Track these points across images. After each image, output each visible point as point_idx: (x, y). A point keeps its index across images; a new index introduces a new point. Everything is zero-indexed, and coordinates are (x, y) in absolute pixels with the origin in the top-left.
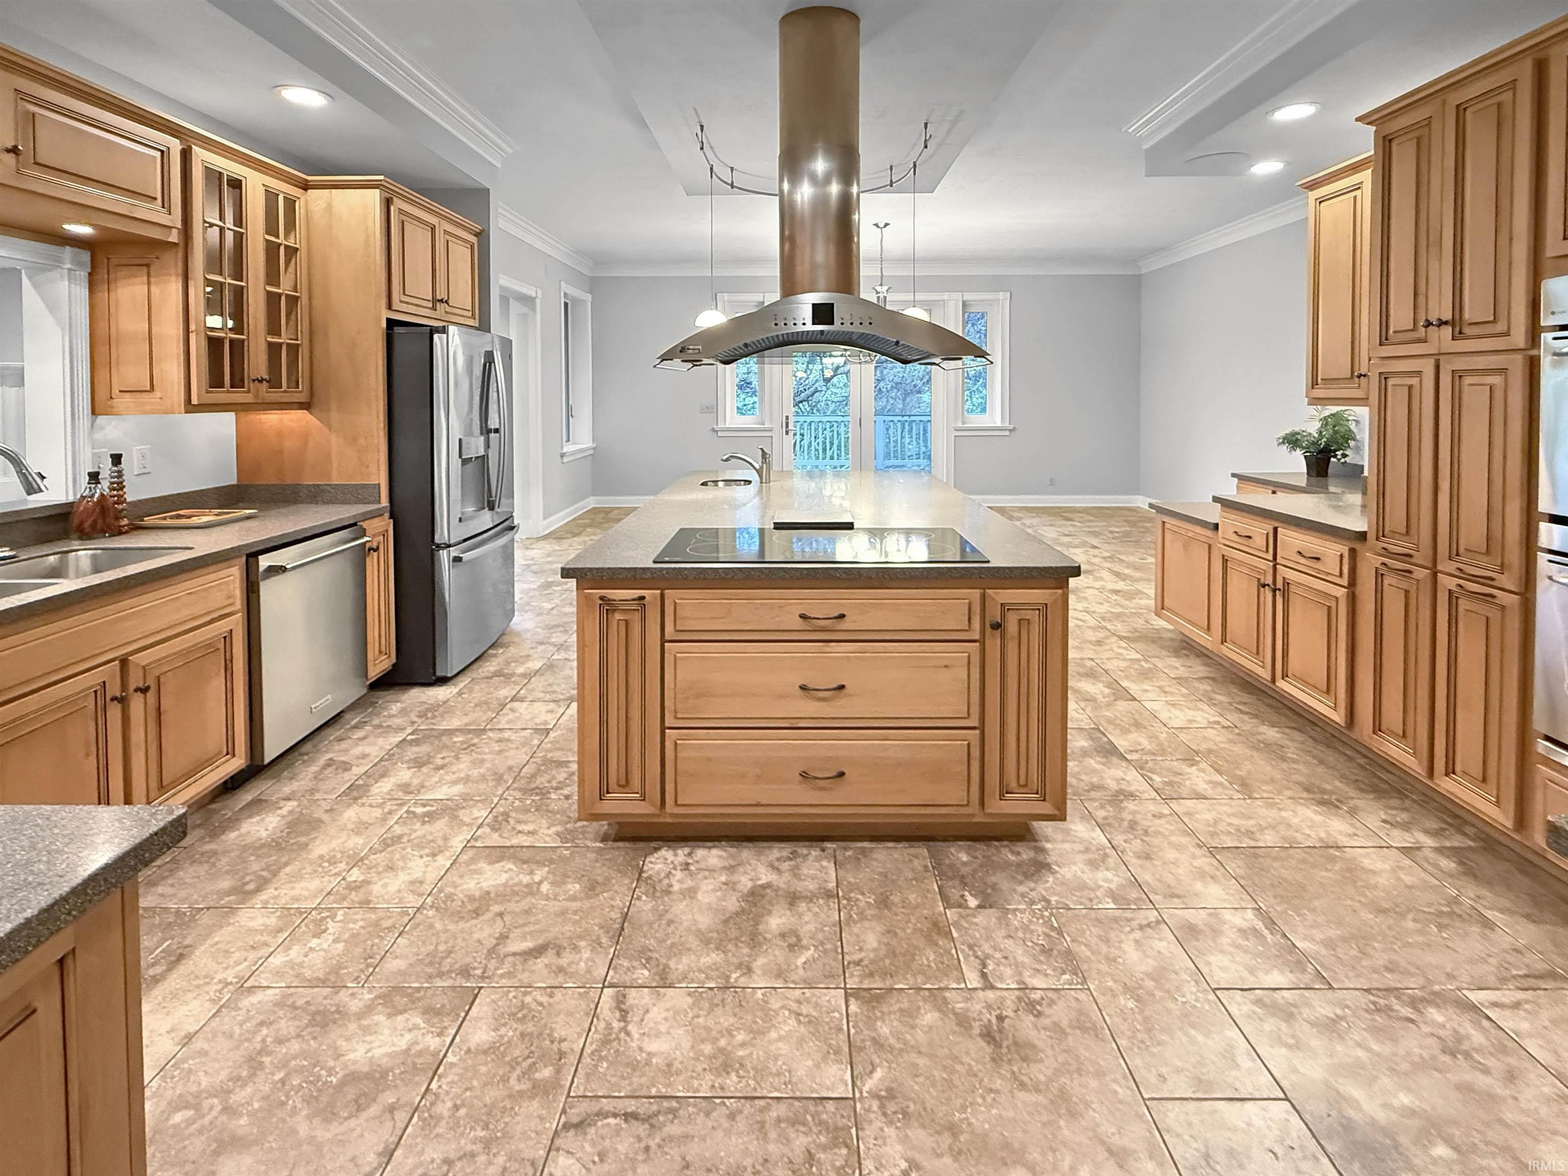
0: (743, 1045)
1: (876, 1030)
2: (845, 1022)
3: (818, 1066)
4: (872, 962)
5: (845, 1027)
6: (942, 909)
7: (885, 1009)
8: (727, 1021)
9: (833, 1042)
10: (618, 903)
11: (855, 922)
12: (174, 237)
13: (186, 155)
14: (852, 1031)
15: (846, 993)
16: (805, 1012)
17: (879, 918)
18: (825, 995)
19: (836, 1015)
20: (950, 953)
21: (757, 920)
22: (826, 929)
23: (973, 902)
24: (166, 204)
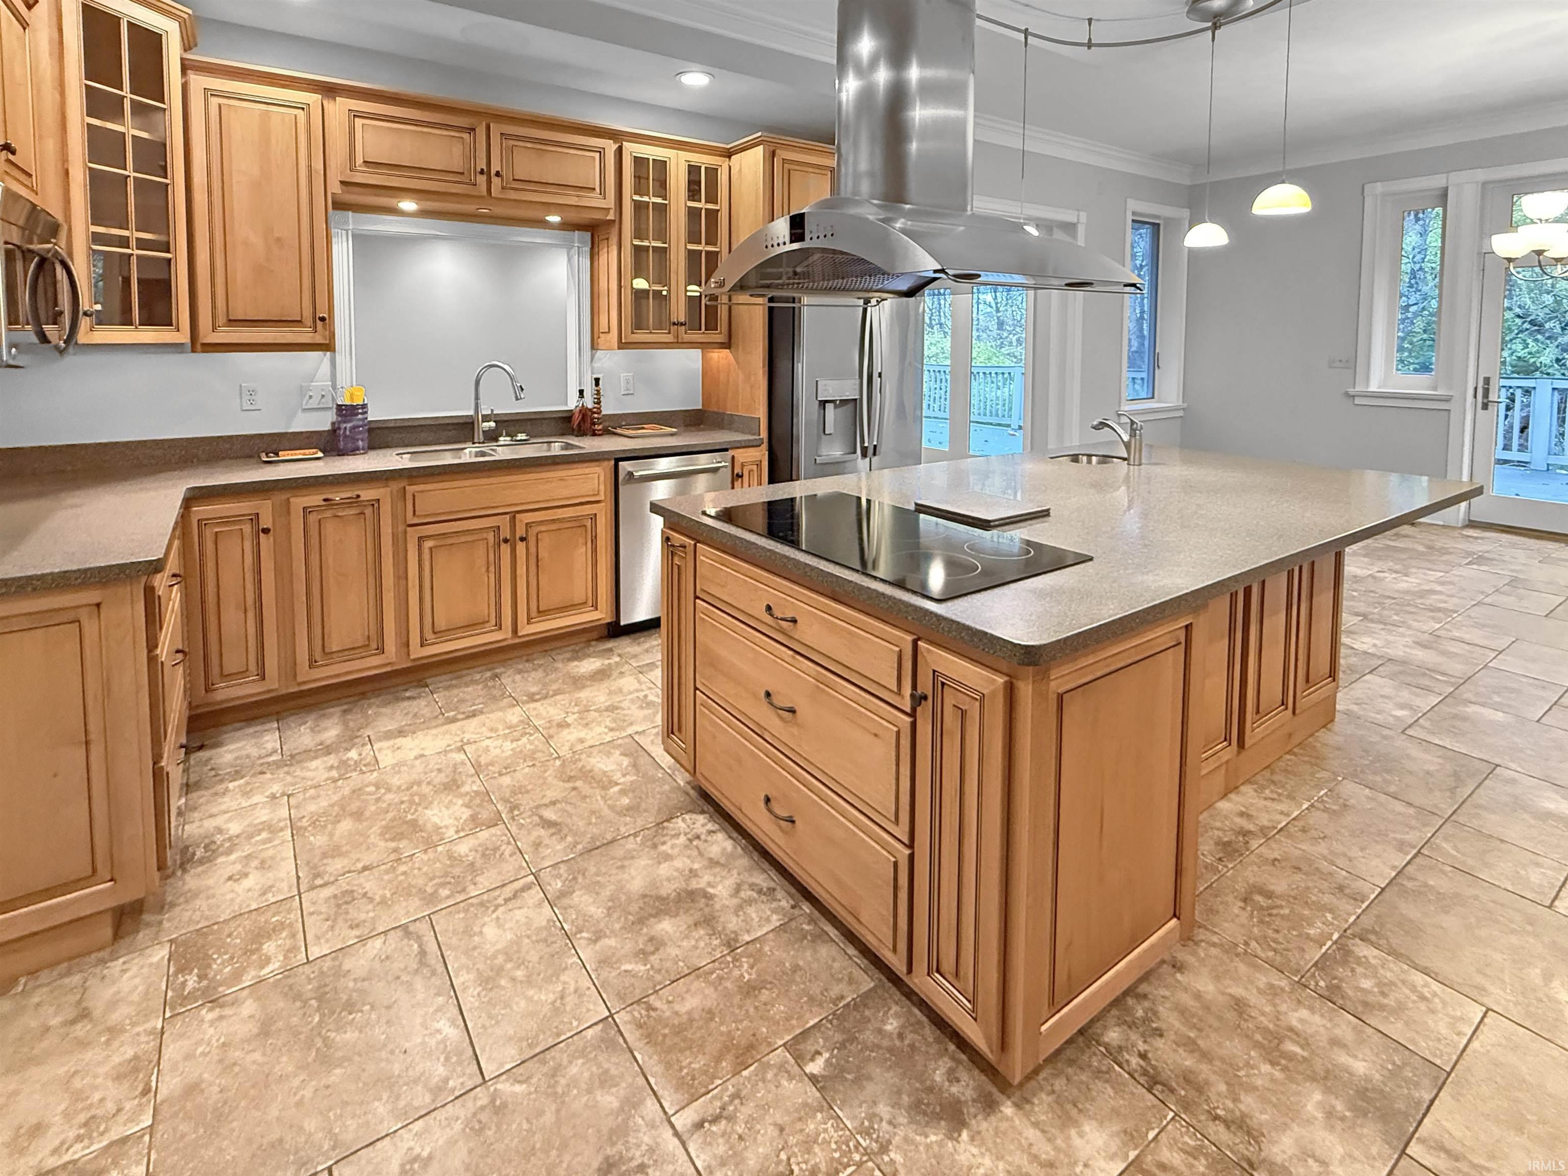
0: (513, 979)
1: (570, 1062)
2: (569, 1034)
3: (510, 1039)
4: (659, 1020)
5: (563, 1037)
6: (781, 1043)
7: (600, 1058)
8: (533, 957)
9: (541, 1037)
10: (623, 830)
11: (707, 981)
12: (611, 217)
13: (620, 151)
14: (561, 1045)
15: (607, 1018)
16: (568, 999)
17: (727, 995)
18: (595, 1004)
19: (575, 1023)
20: (714, 1077)
21: (658, 914)
22: (681, 964)
23: (815, 1067)
24: (603, 193)
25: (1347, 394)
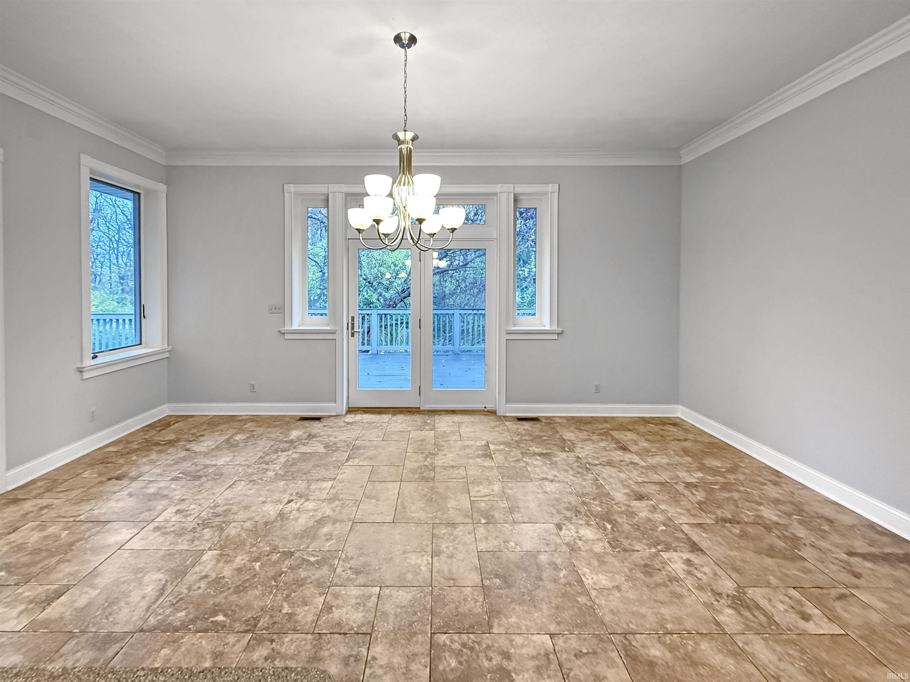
25: (280, 332)
